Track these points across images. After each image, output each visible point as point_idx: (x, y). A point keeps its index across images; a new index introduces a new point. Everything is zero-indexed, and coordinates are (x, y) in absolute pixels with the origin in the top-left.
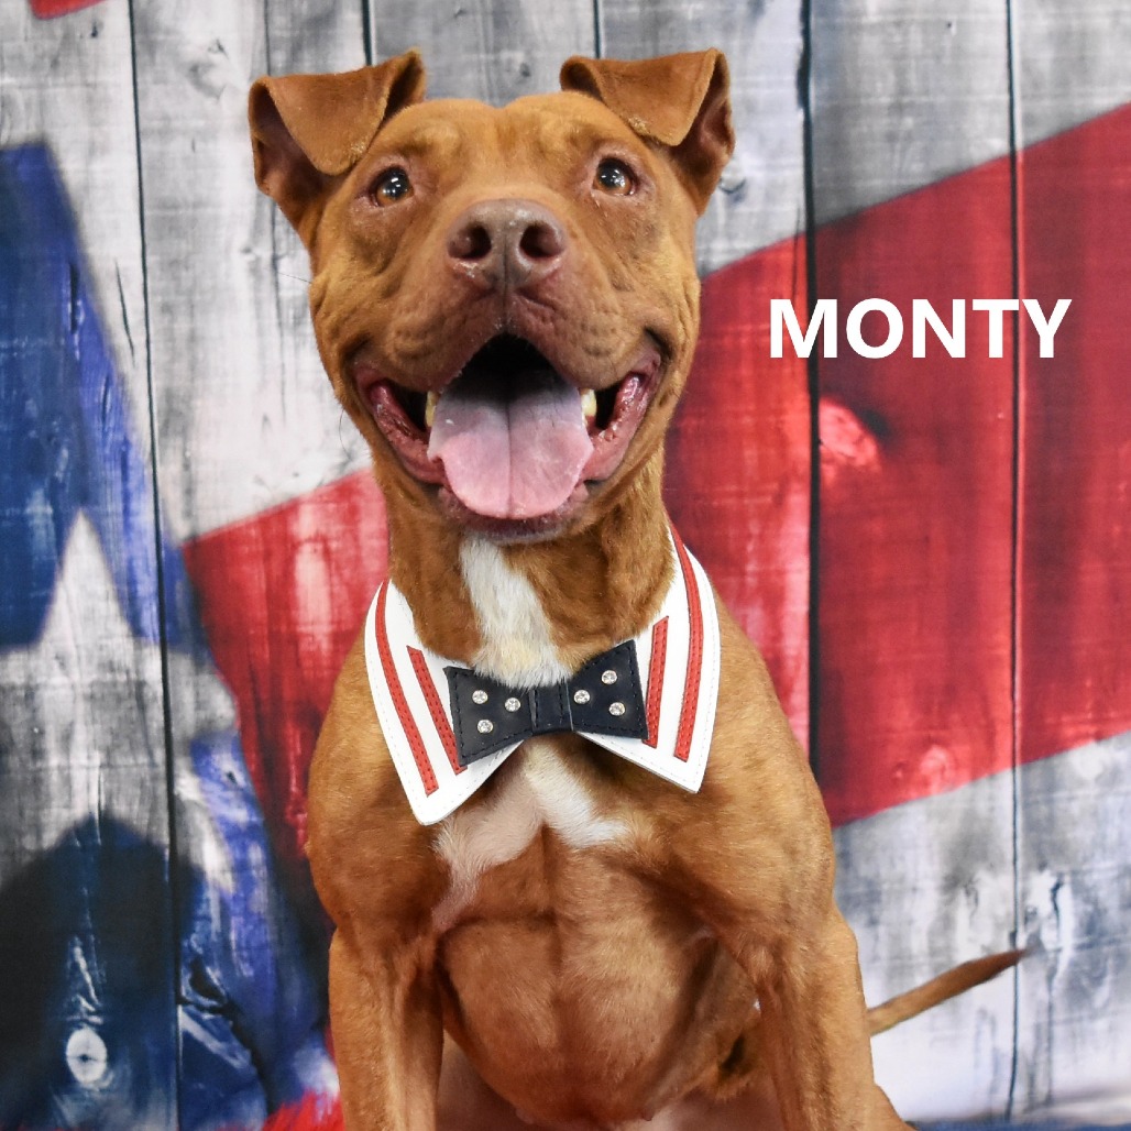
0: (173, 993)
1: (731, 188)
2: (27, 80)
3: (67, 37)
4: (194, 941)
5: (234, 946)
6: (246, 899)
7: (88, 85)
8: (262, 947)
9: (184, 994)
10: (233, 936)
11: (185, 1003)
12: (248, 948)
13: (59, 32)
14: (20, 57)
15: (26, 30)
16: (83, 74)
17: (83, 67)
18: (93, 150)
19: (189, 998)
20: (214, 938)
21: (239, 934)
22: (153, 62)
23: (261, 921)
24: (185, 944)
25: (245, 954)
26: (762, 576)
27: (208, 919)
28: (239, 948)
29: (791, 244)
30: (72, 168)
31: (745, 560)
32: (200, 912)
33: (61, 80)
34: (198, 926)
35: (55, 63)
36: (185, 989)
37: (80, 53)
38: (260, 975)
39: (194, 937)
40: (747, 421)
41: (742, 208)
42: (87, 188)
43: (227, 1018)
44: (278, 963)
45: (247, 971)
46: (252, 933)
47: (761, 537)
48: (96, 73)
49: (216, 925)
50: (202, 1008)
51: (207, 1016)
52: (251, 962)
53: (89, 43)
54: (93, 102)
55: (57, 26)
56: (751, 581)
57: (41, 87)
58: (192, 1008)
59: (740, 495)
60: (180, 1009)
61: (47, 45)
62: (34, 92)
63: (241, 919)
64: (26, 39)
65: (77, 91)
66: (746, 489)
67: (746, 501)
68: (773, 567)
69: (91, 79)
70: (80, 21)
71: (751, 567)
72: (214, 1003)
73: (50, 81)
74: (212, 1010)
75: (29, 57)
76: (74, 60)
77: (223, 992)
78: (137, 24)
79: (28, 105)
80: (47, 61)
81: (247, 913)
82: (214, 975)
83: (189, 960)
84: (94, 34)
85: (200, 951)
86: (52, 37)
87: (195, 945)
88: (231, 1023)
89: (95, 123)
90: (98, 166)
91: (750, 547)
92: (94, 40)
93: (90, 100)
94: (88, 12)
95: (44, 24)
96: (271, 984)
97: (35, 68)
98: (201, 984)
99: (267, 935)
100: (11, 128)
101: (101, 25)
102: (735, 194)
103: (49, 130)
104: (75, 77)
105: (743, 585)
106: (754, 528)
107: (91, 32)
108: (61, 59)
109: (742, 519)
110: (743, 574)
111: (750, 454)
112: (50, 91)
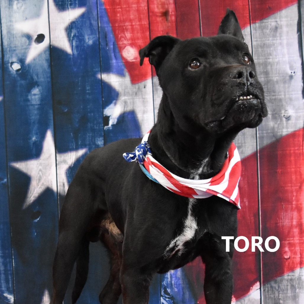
0: (160, 294)
1: (287, 117)
2: (130, 97)
3: (139, 88)
4: (164, 283)
5: (173, 284)
6: (176, 274)
7: (143, 98)
8: (179, 284)
9: (162, 294)
10: (173, 282)
11: (162, 296)
12: (176, 285)
13: (137, 87)
14: (128, 93)
15: (130, 87)
16: (142, 96)
17: (142, 94)
18: (144, 112)
19: (163, 295)
20: (169, 282)
21: (174, 282)
22: (157, 93)
23: (179, 279)
24: (163, 284)
25: (176, 286)
26: (297, 205)
27: (167, 278)
28: (174, 285)
29: (302, 129)
30: (140, 116)
31: (293, 201)
32: (166, 276)
33: (138, 97)
34: (165, 280)
35: (136, 94)
36: (162, 293)
37: (141, 92)
38: (179, 291)
39: (164, 282)
40: (293, 170)
41: (290, 122)
42: (143, 120)
43: (172, 300)
44: (183, 289)
45: (176, 290)
46: (177, 282)
47: (296, 196)
48: (145, 96)
49: (169, 280)
50: (166, 298)
51: (167, 299)
52: (177, 287)
53: (143, 89)
54: (144, 102)
55: (137, 86)
56: (294, 206)
57: (133, 99)
58: (164, 297)
59: (292, 186)
60: (161, 297)
61: (134, 90)
62: (132, 100)
63: (175, 278)
64: (130, 89)
65: (141, 100)
66: (293, 185)
67: (293, 188)
68: (299, 203)
69: (144, 97)
70: (141, 85)
71: (294, 203)
72: (169, 296)
73: (135, 98)
74: (168, 298)
75: (130, 92)
76: (140, 93)
77: (171, 294)
78: (154, 85)
79: (130, 103)
80: (134, 93)
81: (176, 277)
82: (169, 290)
83: (164, 287)
84: (145, 87)
85: (166, 285)
86: (136, 88)
87: (165, 284)
88: (172, 301)
89: (145, 106)
90: (145, 116)
91: (294, 198)
92: (145, 89)
93: (143, 102)
94: (143, 83)
95: (134, 85)
96: (182, 293)
97: (132, 95)
98: (166, 292)
99: (181, 282)
100: (127, 108)
101: (146, 85)
102: (288, 119)
103: (135, 108)
104: (140, 97)
105: (292, 207)
106: (295, 194)
107: (144, 87)
108: (137, 93)
109: (292, 192)
110: (292, 204)
111: (294, 177)
112: (135, 100)
